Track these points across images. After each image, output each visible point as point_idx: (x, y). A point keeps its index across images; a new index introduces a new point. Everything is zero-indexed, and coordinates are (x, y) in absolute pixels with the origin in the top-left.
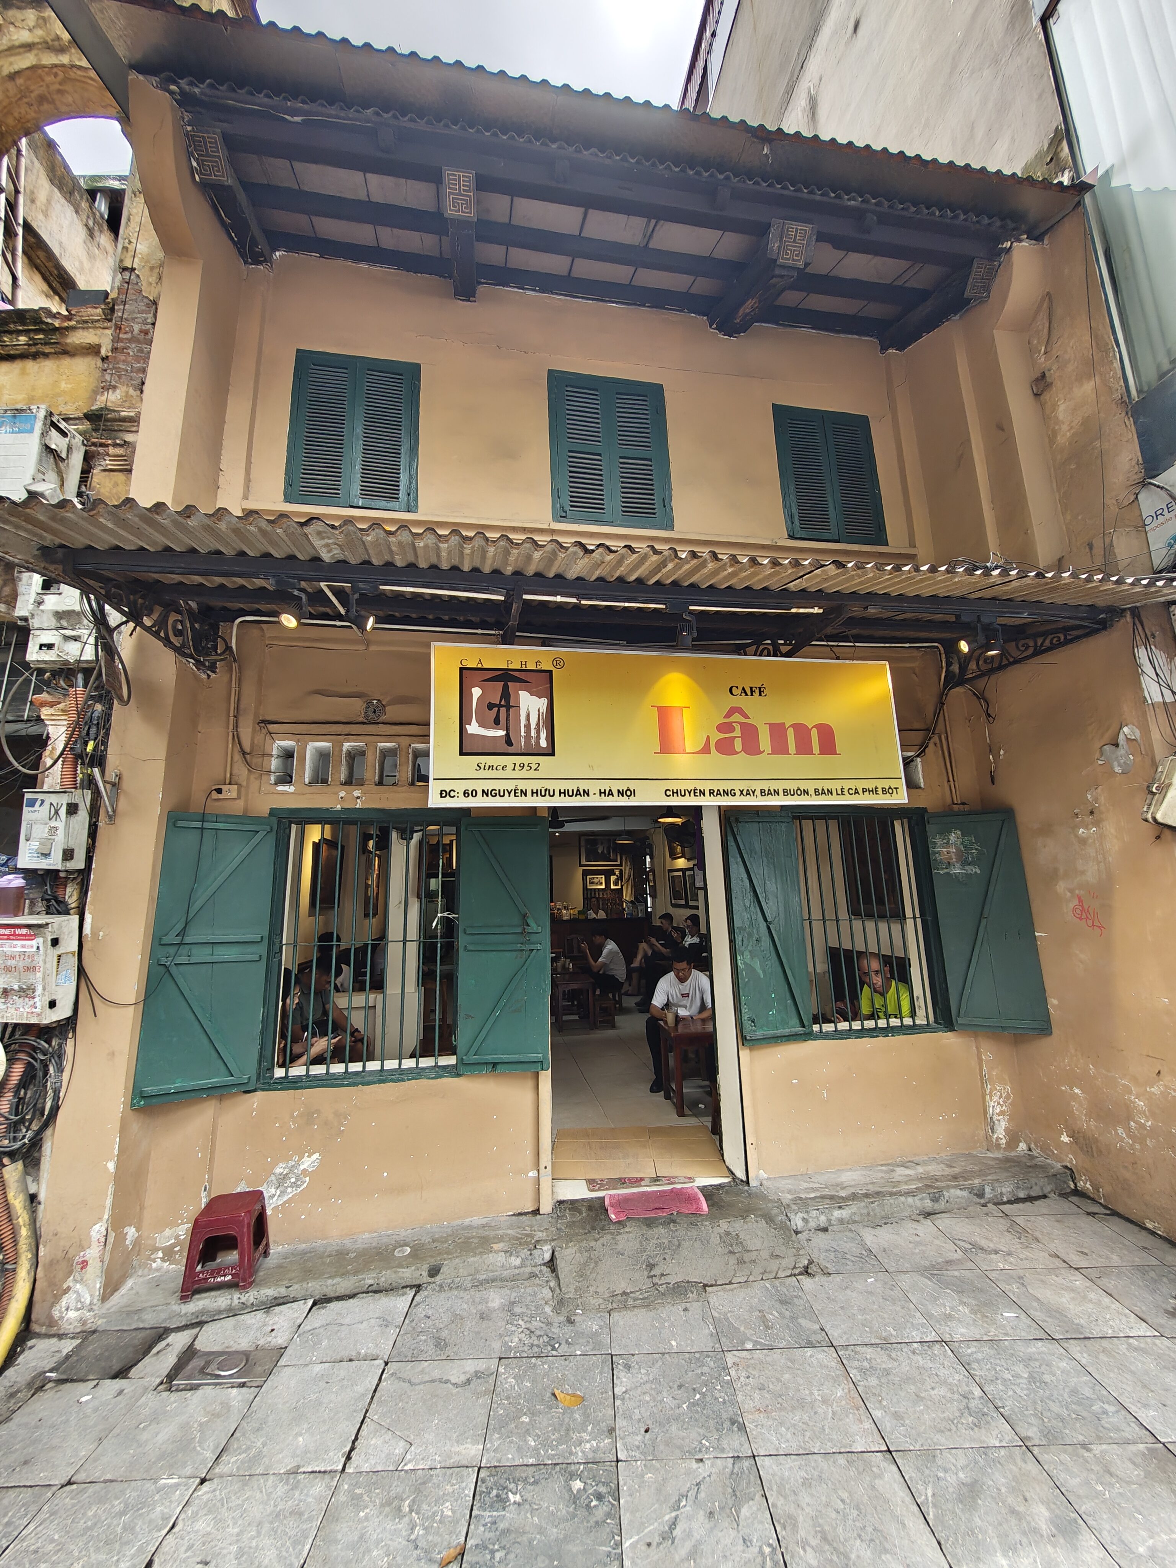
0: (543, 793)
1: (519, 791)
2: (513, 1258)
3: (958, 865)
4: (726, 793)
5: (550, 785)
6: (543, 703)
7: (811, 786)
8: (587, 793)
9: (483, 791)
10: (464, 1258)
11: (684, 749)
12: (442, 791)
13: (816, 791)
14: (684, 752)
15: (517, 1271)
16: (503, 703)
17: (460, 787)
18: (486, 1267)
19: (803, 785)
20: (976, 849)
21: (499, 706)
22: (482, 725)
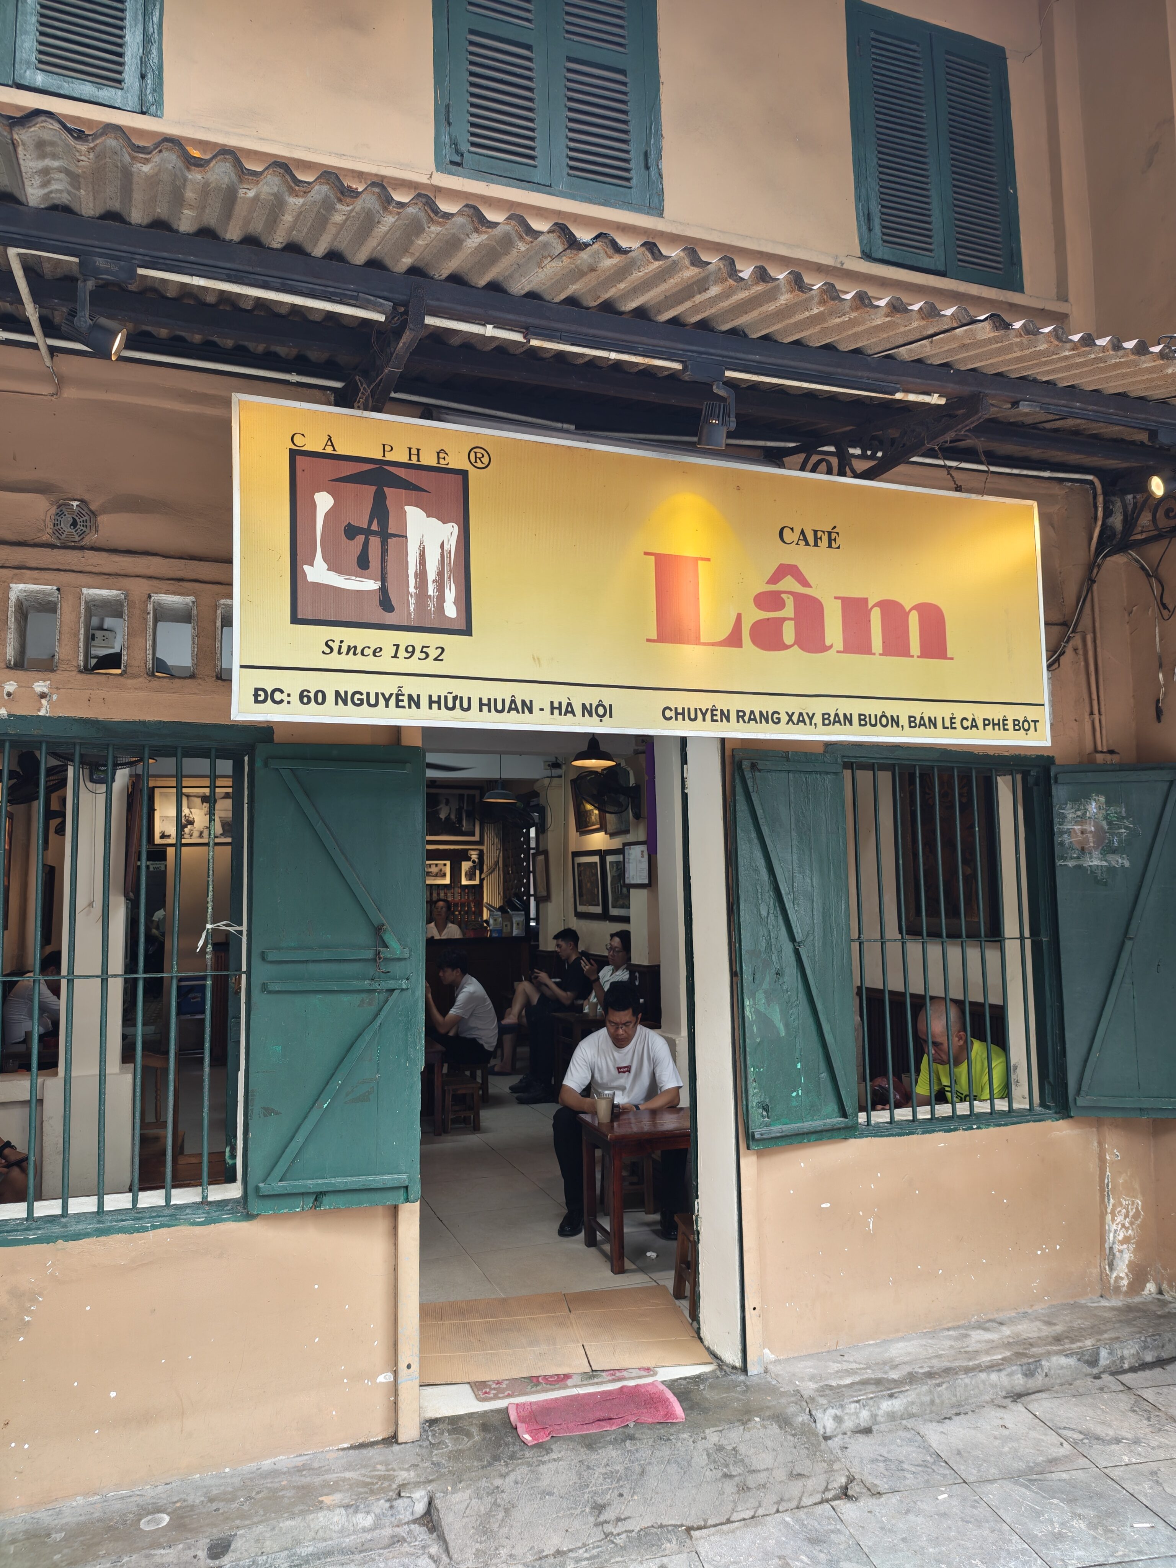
0: (450, 705)
1: (405, 698)
2: (360, 1516)
3: (1096, 853)
4: (764, 717)
5: (462, 689)
6: (449, 532)
7: (904, 711)
8: (528, 707)
9: (337, 693)
10: (274, 1522)
11: (698, 638)
12: (257, 690)
13: (911, 719)
14: (697, 641)
15: (369, 1536)
16: (375, 527)
17: (292, 684)
18: (312, 1534)
19: (891, 709)
20: (1126, 828)
21: (368, 532)
22: (334, 566)
